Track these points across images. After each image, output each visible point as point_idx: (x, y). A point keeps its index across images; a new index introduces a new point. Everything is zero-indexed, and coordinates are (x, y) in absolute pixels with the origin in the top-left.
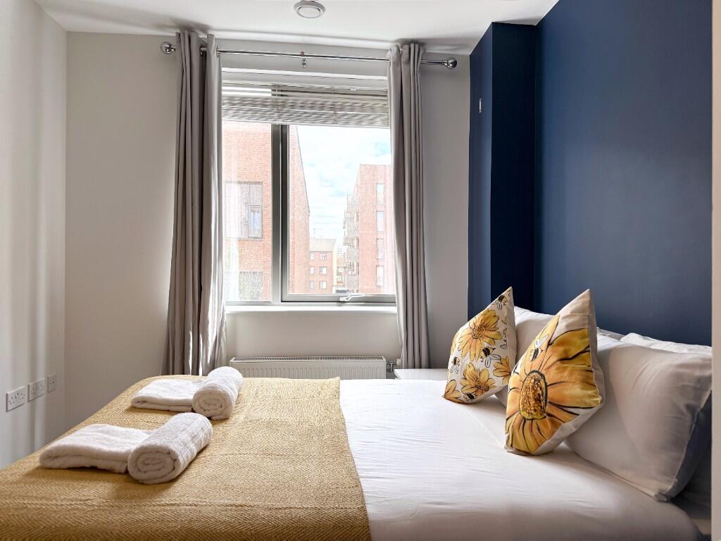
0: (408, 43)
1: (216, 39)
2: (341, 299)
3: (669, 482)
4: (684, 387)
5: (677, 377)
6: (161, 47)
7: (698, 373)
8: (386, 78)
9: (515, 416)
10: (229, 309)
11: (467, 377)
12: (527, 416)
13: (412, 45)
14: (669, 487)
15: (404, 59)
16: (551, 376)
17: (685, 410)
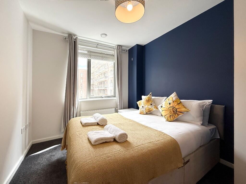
0: (119, 46)
1: (78, 39)
2: (102, 97)
3: (201, 122)
4: (201, 106)
5: (200, 105)
6: (63, 38)
7: (202, 104)
8: (114, 52)
9: (168, 115)
10: (80, 101)
11: (146, 109)
12: (171, 115)
13: (120, 46)
14: (202, 123)
15: (118, 48)
16: (177, 107)
17: (202, 110)
